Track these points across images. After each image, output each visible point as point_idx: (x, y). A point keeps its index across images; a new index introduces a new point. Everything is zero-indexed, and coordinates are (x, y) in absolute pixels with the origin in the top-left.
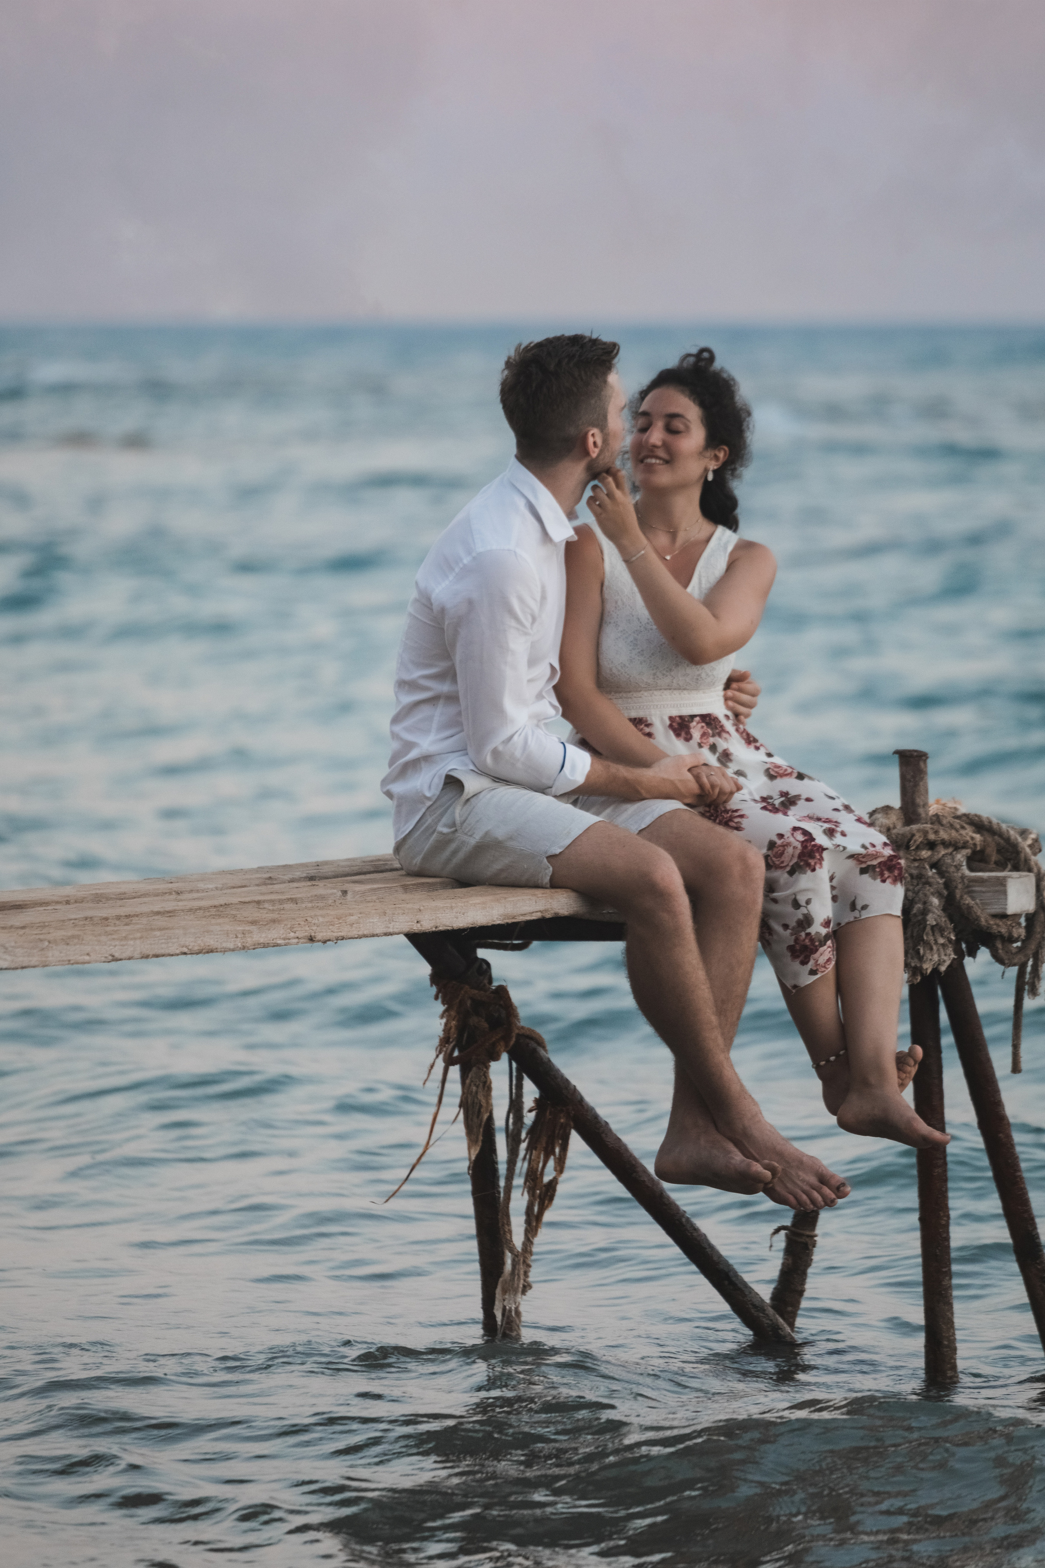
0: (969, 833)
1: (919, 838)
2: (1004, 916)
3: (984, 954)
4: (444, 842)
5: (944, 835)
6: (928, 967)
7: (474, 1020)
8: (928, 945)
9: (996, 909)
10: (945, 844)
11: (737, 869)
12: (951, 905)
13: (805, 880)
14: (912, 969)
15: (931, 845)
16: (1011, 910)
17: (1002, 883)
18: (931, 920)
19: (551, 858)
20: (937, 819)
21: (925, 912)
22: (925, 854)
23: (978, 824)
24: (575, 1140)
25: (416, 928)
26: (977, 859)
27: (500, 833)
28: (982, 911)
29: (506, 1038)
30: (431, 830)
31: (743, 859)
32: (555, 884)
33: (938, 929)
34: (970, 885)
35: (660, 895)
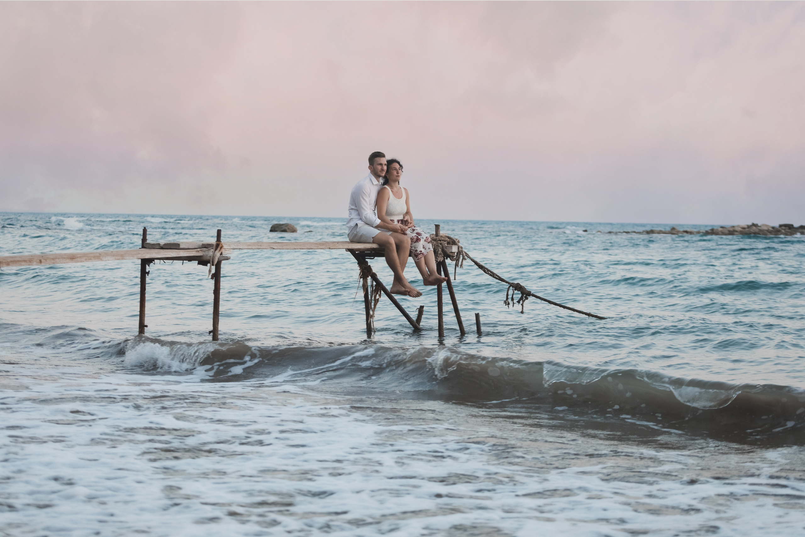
0: (447, 239)
1: (438, 239)
2: (452, 252)
3: (449, 259)
4: (356, 235)
5: (442, 239)
6: (439, 261)
7: (364, 271)
8: (439, 257)
9: (450, 251)
10: (443, 240)
11: (406, 242)
12: (443, 250)
13: (417, 244)
14: (436, 261)
15: (440, 240)
16: (453, 251)
17: (452, 247)
18: (439, 252)
19: (373, 238)
20: (442, 236)
21: (438, 251)
22: (439, 242)
23: (449, 238)
24: (382, 292)
25: (348, 248)
26: (448, 243)
27: (365, 233)
28: (448, 252)
29: (370, 274)
30: (353, 233)
31: (407, 240)
32: (373, 242)
33: (440, 254)
34: (446, 247)
35: (390, 244)
